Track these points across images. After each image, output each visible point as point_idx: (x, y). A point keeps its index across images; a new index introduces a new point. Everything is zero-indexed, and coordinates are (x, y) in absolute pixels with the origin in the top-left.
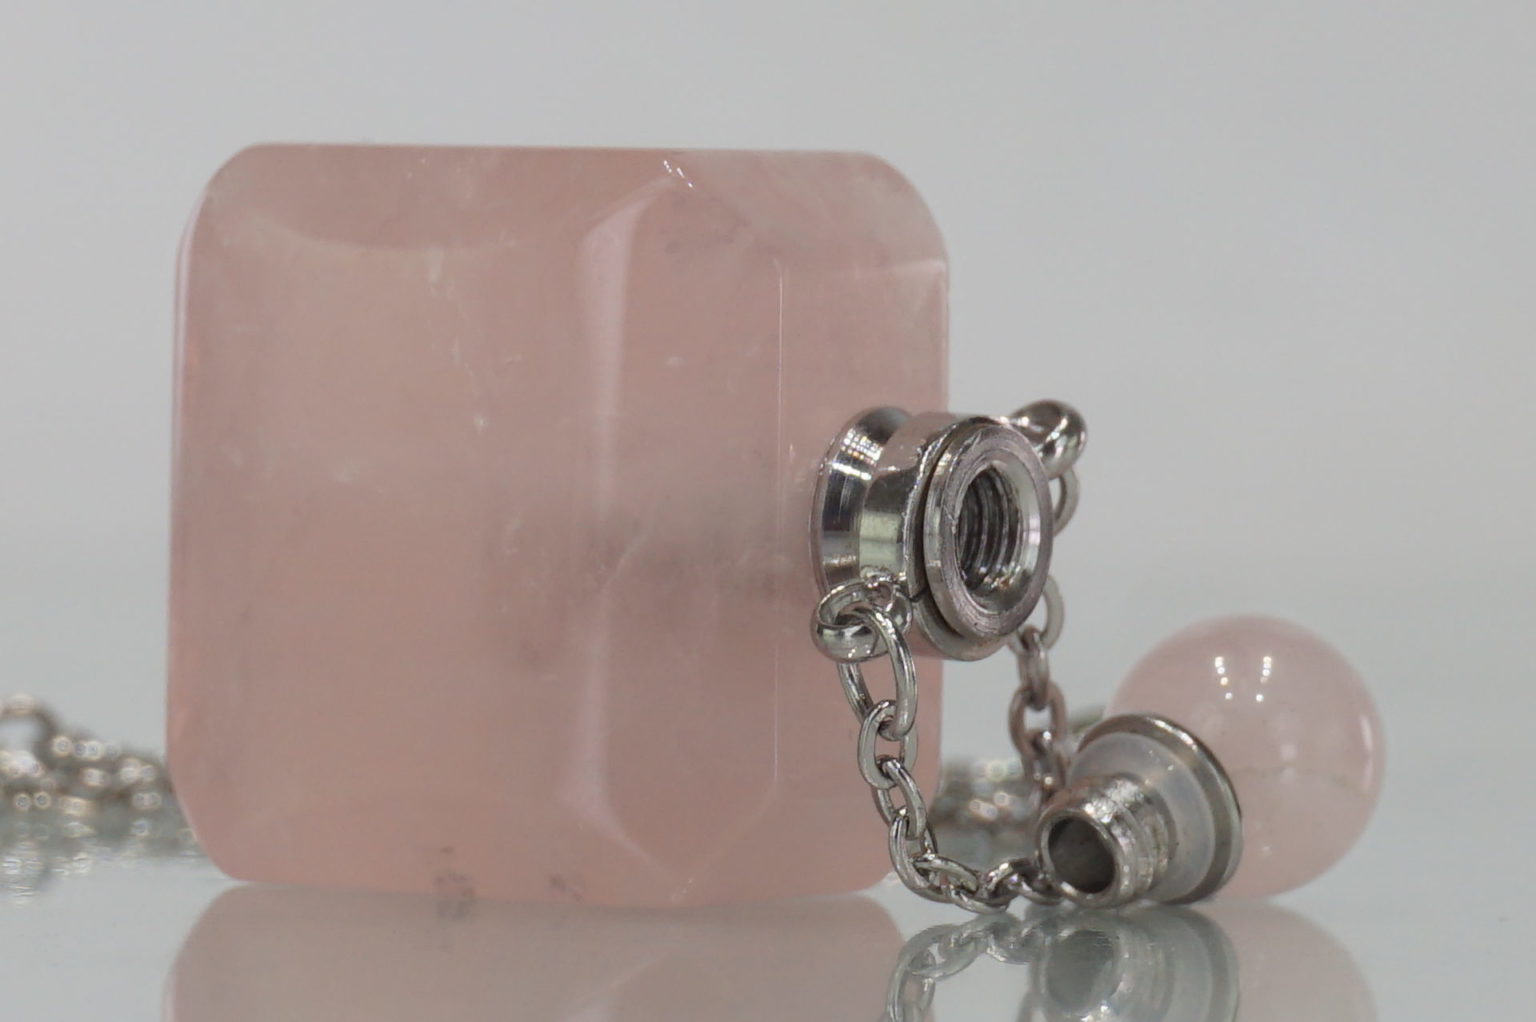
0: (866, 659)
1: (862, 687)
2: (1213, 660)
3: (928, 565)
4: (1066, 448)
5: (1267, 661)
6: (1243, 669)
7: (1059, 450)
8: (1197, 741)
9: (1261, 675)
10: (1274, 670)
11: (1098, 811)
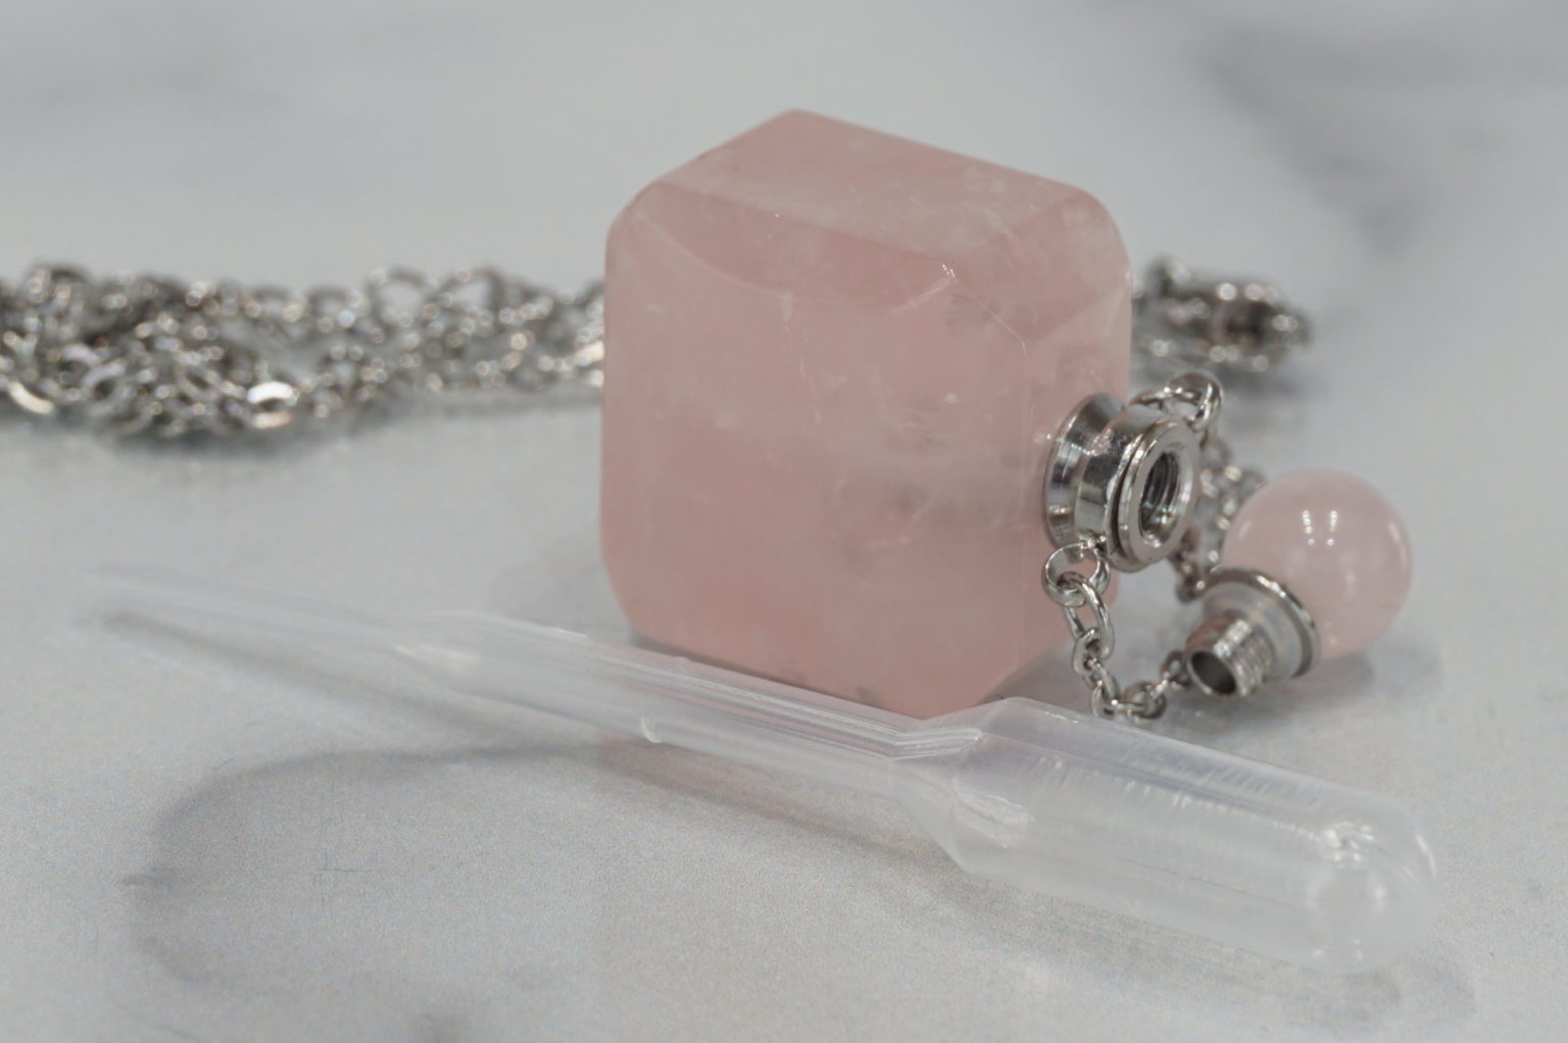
0: (1079, 607)
1: (1077, 621)
2: (1301, 516)
3: (1121, 528)
4: (1212, 411)
5: (1334, 515)
6: (1320, 521)
7: (1207, 414)
8: (1283, 587)
9: (1330, 526)
10: (1338, 520)
11: (1222, 649)
